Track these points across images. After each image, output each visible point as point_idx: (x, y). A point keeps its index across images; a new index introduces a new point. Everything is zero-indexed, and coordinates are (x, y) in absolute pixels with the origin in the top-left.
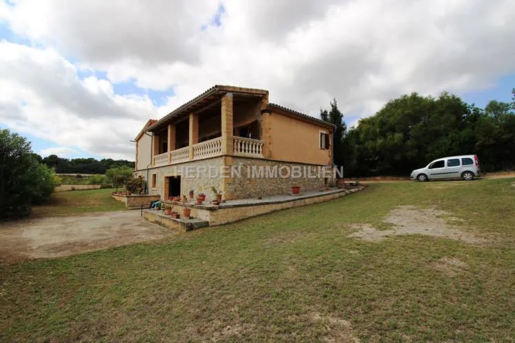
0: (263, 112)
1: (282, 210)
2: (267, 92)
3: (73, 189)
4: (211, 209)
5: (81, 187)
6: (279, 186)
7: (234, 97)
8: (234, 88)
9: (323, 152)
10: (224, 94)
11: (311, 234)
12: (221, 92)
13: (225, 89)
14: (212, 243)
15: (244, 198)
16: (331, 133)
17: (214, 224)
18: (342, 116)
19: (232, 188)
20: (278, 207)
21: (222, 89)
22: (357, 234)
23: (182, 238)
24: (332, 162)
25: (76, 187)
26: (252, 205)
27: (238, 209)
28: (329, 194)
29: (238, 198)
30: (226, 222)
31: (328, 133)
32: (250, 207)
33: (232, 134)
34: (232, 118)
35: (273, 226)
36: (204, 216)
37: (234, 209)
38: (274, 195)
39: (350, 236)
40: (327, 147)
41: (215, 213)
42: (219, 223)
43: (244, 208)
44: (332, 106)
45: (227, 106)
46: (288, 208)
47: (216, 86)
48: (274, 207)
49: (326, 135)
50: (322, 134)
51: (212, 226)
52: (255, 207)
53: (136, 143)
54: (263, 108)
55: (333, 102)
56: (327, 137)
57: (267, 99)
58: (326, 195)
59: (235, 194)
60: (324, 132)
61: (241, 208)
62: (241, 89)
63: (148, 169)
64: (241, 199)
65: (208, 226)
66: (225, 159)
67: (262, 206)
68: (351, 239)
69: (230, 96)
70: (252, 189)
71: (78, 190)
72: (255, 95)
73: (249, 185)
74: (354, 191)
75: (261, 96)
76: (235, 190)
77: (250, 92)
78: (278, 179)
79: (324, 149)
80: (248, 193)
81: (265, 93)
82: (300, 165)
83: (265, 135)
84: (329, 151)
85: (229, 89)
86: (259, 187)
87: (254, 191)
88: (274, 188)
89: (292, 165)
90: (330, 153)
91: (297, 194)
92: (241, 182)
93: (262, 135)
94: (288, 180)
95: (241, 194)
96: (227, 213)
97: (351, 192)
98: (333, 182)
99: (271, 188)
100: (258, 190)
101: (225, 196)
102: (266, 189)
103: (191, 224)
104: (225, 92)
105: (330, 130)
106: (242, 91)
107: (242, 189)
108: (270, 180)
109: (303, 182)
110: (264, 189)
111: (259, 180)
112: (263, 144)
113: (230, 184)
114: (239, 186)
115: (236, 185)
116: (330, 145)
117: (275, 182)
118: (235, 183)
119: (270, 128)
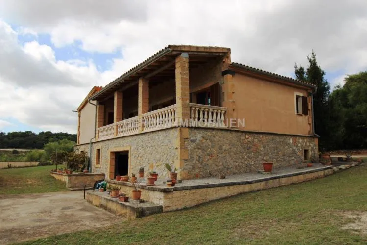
0: (224, 73)
1: (251, 192)
2: (229, 49)
3: (10, 167)
4: (165, 191)
5: (17, 164)
6: (246, 162)
7: (190, 58)
8: (190, 47)
9: (300, 119)
10: (175, 57)
11: (291, 224)
12: (175, 53)
13: (179, 49)
14: (167, 233)
15: (204, 177)
16: (309, 94)
17: (168, 209)
18: (323, 73)
19: (189, 164)
20: (247, 188)
21: (175, 49)
22: (353, 226)
23: (132, 226)
24: (312, 131)
25: (13, 164)
26: (213, 186)
27: (198, 190)
28: (310, 172)
29: (196, 177)
30: (183, 206)
31: (306, 96)
32: (212, 189)
33: (188, 101)
34: (188, 82)
35: (241, 212)
36: (157, 199)
37: (193, 191)
38: (240, 173)
39: (345, 228)
40: (305, 112)
41: (170, 196)
42: (175, 208)
44: (310, 61)
45: (183, 68)
46: (259, 190)
47: (170, 46)
49: (303, 97)
50: (298, 97)
51: (167, 212)
53: (77, 114)
54: (223, 69)
55: (310, 57)
56: (305, 100)
57: (229, 58)
58: (307, 173)
59: (193, 172)
60: (301, 94)
62: (198, 47)
63: (92, 143)
64: (200, 178)
65: (162, 212)
66: (181, 131)
68: (347, 232)
69: (185, 56)
70: (213, 166)
71: (15, 168)
72: (214, 54)
73: (210, 160)
74: (344, 168)
75: (221, 54)
76: (193, 168)
77: (208, 50)
78: (245, 153)
79: (301, 115)
80: (208, 171)
81: (226, 51)
82: (273, 136)
83: (227, 101)
84: (308, 118)
85: (184, 49)
86: (221, 164)
87: (215, 169)
88: (240, 164)
89: (261, 136)
90: (310, 120)
91: (270, 173)
92: (200, 157)
93: (224, 101)
94: (257, 154)
95: (200, 172)
96: (184, 196)
97: (340, 169)
98: (314, 156)
99: (237, 164)
100: (220, 167)
101: (181, 175)
102: (231, 166)
103: (142, 208)
104: (180, 52)
105: (309, 91)
106: (199, 50)
107: (201, 166)
108: (235, 154)
109: (276, 157)
110: (229, 166)
111: (221, 155)
112: (225, 112)
113: (186, 160)
114: (197, 162)
115: (194, 162)
116: (309, 110)
117: (241, 157)
118: (193, 159)
119: (233, 92)
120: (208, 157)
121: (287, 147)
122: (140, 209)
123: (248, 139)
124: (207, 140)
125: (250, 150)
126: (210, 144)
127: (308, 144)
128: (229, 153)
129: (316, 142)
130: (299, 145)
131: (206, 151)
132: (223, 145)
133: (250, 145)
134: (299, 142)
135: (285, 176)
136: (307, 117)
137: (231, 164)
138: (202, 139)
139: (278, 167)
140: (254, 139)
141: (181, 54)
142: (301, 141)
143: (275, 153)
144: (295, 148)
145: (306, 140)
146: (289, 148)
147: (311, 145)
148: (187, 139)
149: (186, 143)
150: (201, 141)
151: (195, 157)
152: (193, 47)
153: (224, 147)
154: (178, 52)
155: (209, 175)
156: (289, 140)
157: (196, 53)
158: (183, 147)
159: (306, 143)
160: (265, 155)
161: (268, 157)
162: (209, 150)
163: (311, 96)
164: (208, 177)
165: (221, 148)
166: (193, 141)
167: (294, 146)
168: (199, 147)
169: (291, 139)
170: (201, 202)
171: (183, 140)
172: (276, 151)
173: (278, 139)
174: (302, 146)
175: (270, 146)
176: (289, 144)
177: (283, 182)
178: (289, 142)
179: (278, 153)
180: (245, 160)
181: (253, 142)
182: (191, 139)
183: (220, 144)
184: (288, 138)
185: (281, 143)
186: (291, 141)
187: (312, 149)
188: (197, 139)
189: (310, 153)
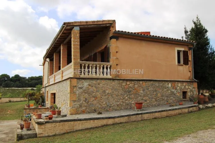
0: (111, 38)
1: (113, 124)
2: (114, 21)
6: (127, 102)
7: (81, 29)
8: (81, 22)
9: (181, 68)
10: (71, 29)
12: (68, 27)
13: (72, 24)
15: (89, 113)
16: (190, 49)
17: (41, 135)
18: (206, 31)
19: (77, 104)
20: (110, 121)
21: (69, 25)
24: (192, 77)
26: (80, 120)
27: (66, 123)
29: (83, 112)
30: (53, 134)
31: (187, 49)
32: (79, 122)
33: (79, 60)
34: (79, 47)
37: (62, 123)
40: (186, 62)
41: (43, 127)
42: (47, 135)
43: (72, 123)
44: (195, 23)
45: (75, 38)
46: (121, 123)
47: (65, 24)
48: (105, 122)
49: (183, 51)
50: (179, 52)
51: (40, 137)
52: (85, 121)
53: (43, 67)
54: (111, 35)
55: (195, 20)
56: (185, 53)
57: (114, 27)
59: (81, 109)
60: (182, 49)
61: (70, 123)
62: (87, 22)
64: (86, 113)
65: (36, 137)
66: (71, 81)
67: (92, 121)
69: (76, 30)
70: (98, 104)
72: (102, 25)
73: (95, 101)
74: (210, 106)
75: (108, 25)
76: (81, 106)
77: (96, 23)
78: (125, 96)
79: (182, 65)
80: (93, 108)
81: (112, 22)
82: (152, 82)
83: (112, 58)
84: (189, 67)
85: (75, 24)
86: (104, 103)
87: (99, 107)
88: (122, 103)
89: (141, 82)
90: (191, 68)
91: (139, 110)
92: (86, 99)
93: (110, 58)
94: (138, 96)
95: (86, 109)
96: (55, 127)
97: (207, 107)
98: (193, 96)
99: (118, 103)
100: (103, 106)
101: (70, 111)
102: (113, 105)
103: (21, 135)
104: (73, 27)
105: (190, 46)
106: (88, 24)
107: (87, 105)
108: (116, 96)
109: (155, 97)
110: (111, 105)
111: (104, 97)
112: (111, 66)
113: (75, 101)
114: (84, 102)
115: (81, 102)
116: (190, 61)
117: (122, 98)
118: (81, 101)
119: (117, 52)
120: (93, 99)
121: (165, 90)
122: (20, 135)
123: (129, 85)
124: (92, 87)
125: (130, 93)
126: (95, 89)
127: (187, 87)
128: (111, 95)
129: (195, 85)
130: (178, 88)
131: (92, 95)
132: (107, 90)
133: (131, 89)
134: (178, 86)
135: (147, 113)
136: (187, 66)
137: (113, 103)
138: (88, 86)
139: (156, 105)
140: (134, 85)
141: (73, 28)
142: (179, 85)
143: (153, 94)
144: (173, 90)
145: (184, 84)
146: (168, 90)
147: (190, 87)
148: (76, 86)
149: (75, 89)
150: (88, 88)
151: (82, 98)
152: (83, 22)
153: (107, 92)
154: (71, 27)
155: (94, 111)
156: (168, 84)
157: (87, 26)
158: (72, 92)
159: (185, 87)
160: (144, 96)
161: (147, 98)
162: (94, 94)
163: (191, 50)
164: (93, 112)
165: (104, 92)
166: (81, 88)
167: (173, 89)
168: (85, 92)
169: (170, 84)
170: (69, 131)
171: (72, 87)
172: (155, 93)
173: (157, 84)
174: (181, 89)
175: (149, 89)
176: (167, 87)
177: (145, 117)
178: (167, 86)
179: (157, 94)
180: (126, 100)
181: (134, 87)
182: (79, 86)
183: (104, 89)
184: (167, 83)
185: (160, 87)
186: (170, 85)
187: (191, 91)
188: (84, 86)
189: (189, 94)
